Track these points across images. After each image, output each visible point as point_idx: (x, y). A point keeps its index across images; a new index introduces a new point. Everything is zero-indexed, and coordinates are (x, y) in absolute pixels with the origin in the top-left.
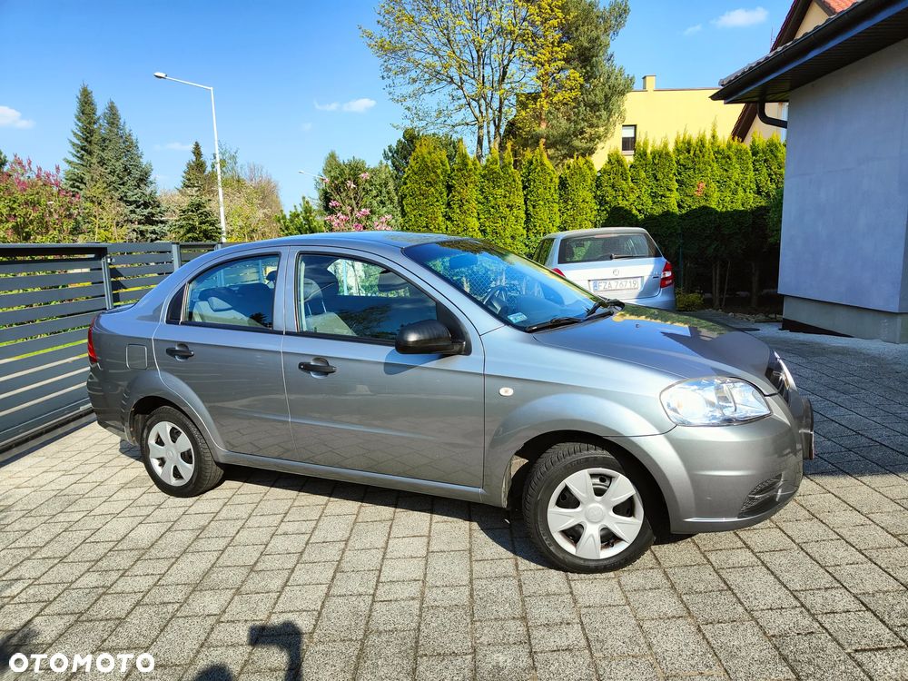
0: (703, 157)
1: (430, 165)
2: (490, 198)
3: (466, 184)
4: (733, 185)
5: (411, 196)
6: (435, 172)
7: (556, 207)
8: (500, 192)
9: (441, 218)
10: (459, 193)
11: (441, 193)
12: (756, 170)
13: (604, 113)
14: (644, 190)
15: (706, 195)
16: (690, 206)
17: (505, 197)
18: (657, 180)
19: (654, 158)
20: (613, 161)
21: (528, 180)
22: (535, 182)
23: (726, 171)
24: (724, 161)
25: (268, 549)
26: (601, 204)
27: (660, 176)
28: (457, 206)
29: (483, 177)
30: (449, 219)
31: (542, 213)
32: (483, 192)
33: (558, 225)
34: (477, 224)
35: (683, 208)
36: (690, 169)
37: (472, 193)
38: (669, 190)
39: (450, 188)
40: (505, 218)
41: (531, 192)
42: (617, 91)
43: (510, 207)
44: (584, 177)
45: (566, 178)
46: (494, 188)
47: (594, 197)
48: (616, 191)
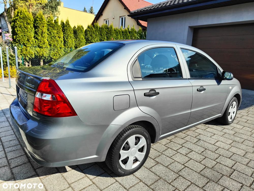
0: (112, 31)
1: (27, 16)
2: (52, 33)
3: (43, 26)
5: (19, 27)
6: (30, 20)
7: (74, 40)
8: (56, 32)
9: (33, 38)
10: (41, 29)
11: (32, 28)
12: (123, 37)
17: (57, 34)
18: (102, 36)
19: (100, 29)
20: (90, 28)
21: (64, 29)
22: (67, 30)
23: (117, 36)
26: (86, 40)
28: (40, 34)
29: (49, 25)
30: (37, 38)
31: (70, 41)
32: (49, 31)
33: (74, 45)
34: (48, 42)
36: (109, 34)
37: (45, 29)
38: (104, 39)
39: (35, 27)
40: (58, 41)
41: (65, 33)
43: (59, 37)
44: (82, 31)
45: (76, 31)
46: (53, 30)
47: (85, 38)
48: (92, 37)
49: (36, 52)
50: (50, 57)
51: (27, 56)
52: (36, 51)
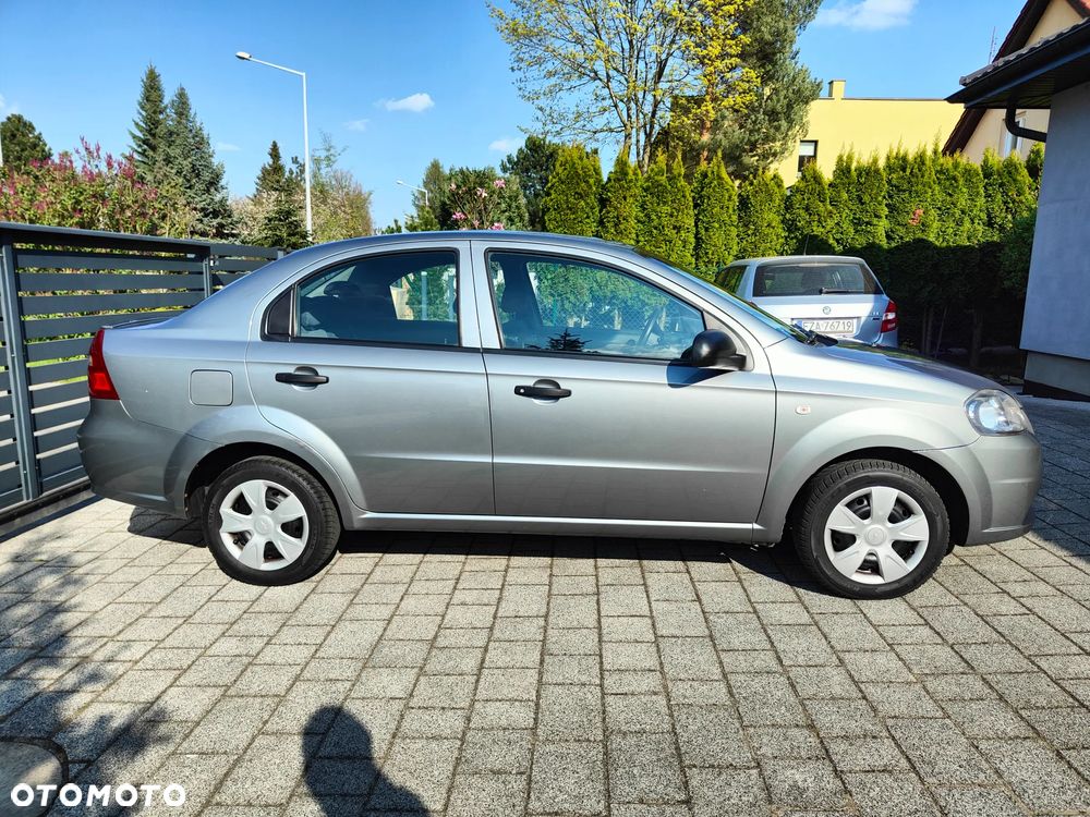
0: (923, 176)
1: (580, 172)
2: (654, 217)
3: (625, 198)
4: (958, 213)
5: (555, 209)
6: (587, 182)
7: (734, 232)
8: (666, 209)
10: (616, 208)
11: (592, 208)
12: (988, 196)
13: (784, 124)
14: (844, 215)
15: (923, 225)
16: (901, 238)
17: (672, 216)
18: (862, 204)
19: (859, 175)
20: (808, 177)
21: (701, 197)
22: (709, 198)
23: (951, 195)
24: (948, 183)
25: (446, 621)
26: (789, 231)
27: (866, 198)
28: (612, 224)
29: (646, 190)
31: (717, 238)
32: (644, 209)
33: (735, 253)
35: (893, 239)
36: (904, 191)
37: (631, 210)
38: (876, 216)
39: (603, 202)
40: (670, 242)
41: (704, 211)
42: (803, 96)
43: (677, 229)
44: (770, 195)
45: (748, 196)
46: (658, 204)
47: (783, 222)
48: (810, 214)
49: (595, 284)
50: (640, 300)
51: (567, 298)
52: (596, 281)
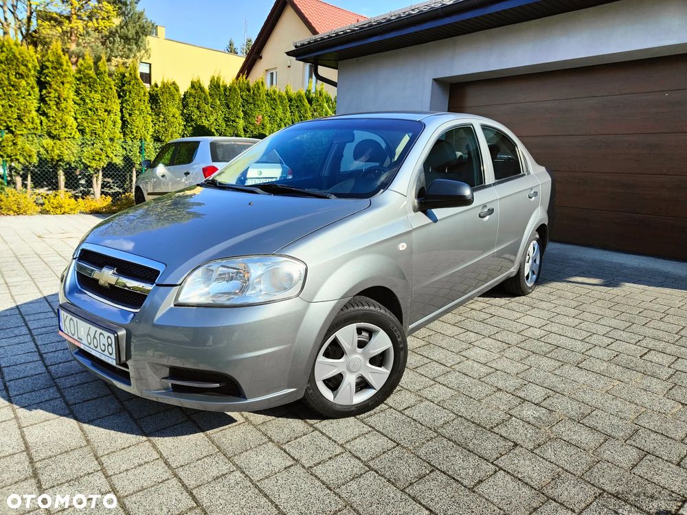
0: (260, 96)
1: (19, 56)
2: (87, 101)
3: (63, 83)
4: (279, 120)
6: (26, 66)
7: (150, 119)
8: (98, 96)
9: (34, 114)
10: (56, 90)
11: (32, 88)
12: (292, 112)
14: (219, 115)
15: (263, 125)
16: (252, 132)
17: (102, 102)
18: (229, 108)
19: (225, 90)
20: (197, 87)
21: (123, 91)
22: (130, 92)
23: (274, 109)
24: (272, 102)
26: (186, 121)
27: (231, 105)
29: (79, 79)
30: (44, 114)
31: (139, 121)
32: (79, 94)
33: (151, 134)
34: (75, 124)
35: (247, 132)
36: (251, 103)
37: (68, 92)
38: (237, 117)
39: (42, 85)
40: (103, 121)
41: (126, 101)
43: (109, 112)
44: (172, 95)
45: (157, 95)
46: (91, 92)
47: (182, 115)
48: (200, 112)
49: (42, 150)
50: (83, 163)
51: (17, 160)
52: (43, 147)
